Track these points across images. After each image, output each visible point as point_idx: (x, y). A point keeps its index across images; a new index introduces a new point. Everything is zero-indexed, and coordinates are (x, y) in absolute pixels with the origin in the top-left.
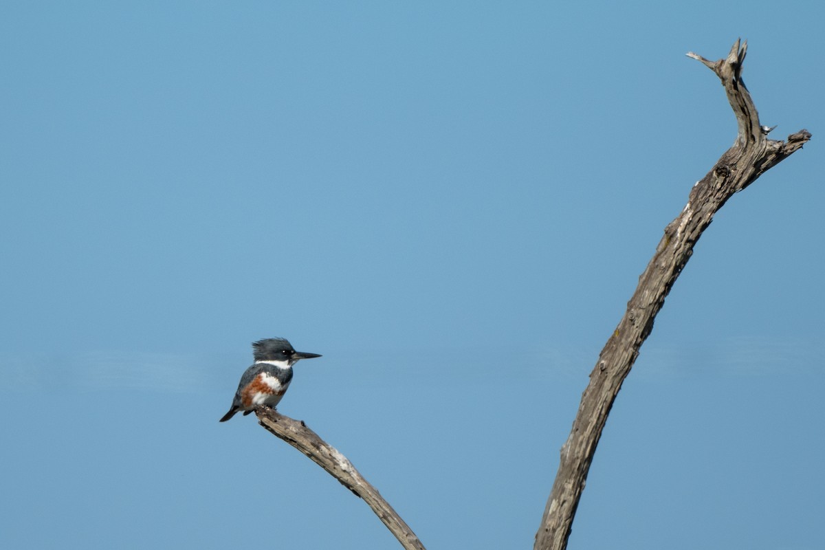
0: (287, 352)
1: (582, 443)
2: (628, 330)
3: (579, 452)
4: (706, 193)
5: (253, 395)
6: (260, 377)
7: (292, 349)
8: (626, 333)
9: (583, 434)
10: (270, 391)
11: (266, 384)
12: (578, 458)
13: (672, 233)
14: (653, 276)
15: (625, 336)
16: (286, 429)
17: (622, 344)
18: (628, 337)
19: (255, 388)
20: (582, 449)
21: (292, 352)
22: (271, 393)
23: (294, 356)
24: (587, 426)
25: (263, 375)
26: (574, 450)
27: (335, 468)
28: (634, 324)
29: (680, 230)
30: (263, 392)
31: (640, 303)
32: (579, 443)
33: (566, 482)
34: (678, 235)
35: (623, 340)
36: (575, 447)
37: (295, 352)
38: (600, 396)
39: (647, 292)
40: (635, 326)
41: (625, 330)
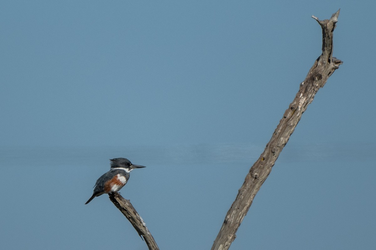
0: (128, 165)
1: (240, 215)
2: (270, 158)
3: (238, 220)
4: (311, 89)
5: (112, 186)
6: (117, 177)
7: (130, 163)
8: (269, 159)
9: (242, 211)
10: (120, 184)
11: (119, 180)
12: (237, 223)
13: (296, 108)
14: (286, 130)
15: (268, 161)
16: (125, 204)
17: (267, 165)
18: (270, 161)
19: (114, 182)
20: (240, 219)
21: (130, 164)
22: (121, 185)
23: (131, 166)
24: (244, 207)
25: (119, 175)
26: (236, 219)
27: (140, 225)
28: (274, 155)
29: (300, 107)
30: (117, 185)
31: (278, 144)
32: (239, 215)
33: (229, 236)
34: (299, 109)
35: (268, 163)
36: (237, 218)
37: (132, 164)
38: (253, 191)
39: (282, 138)
40: (275, 156)
41: (269, 158)
